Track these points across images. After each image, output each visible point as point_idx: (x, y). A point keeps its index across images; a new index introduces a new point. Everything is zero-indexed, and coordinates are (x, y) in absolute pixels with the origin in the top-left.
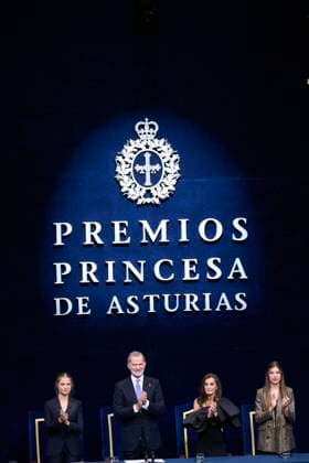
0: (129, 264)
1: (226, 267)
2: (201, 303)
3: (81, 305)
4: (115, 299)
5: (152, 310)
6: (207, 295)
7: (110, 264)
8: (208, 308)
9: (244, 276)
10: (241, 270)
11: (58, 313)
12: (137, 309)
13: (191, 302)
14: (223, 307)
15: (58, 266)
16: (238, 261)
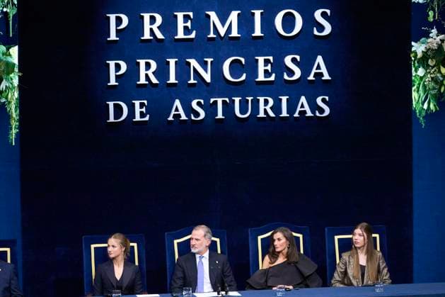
0: (194, 63)
1: (306, 66)
2: (277, 108)
3: (138, 110)
4: (177, 103)
5: (220, 116)
6: (284, 99)
7: (172, 62)
8: (284, 114)
9: (326, 77)
10: (324, 70)
11: (112, 119)
12: (202, 114)
13: (265, 107)
14: (303, 113)
15: (112, 64)
16: (320, 59)
